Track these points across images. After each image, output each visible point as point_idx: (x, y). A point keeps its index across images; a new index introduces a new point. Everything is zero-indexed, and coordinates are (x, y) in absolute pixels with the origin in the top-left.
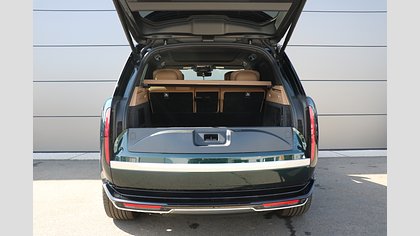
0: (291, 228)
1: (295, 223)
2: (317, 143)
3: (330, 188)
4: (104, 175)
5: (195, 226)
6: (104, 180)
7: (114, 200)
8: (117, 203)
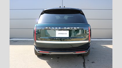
0: (84, 59)
1: (85, 58)
2: (91, 36)
3: (96, 49)
4: (35, 44)
5: (58, 58)
6: (34, 45)
7: (37, 50)
8: (38, 51)
